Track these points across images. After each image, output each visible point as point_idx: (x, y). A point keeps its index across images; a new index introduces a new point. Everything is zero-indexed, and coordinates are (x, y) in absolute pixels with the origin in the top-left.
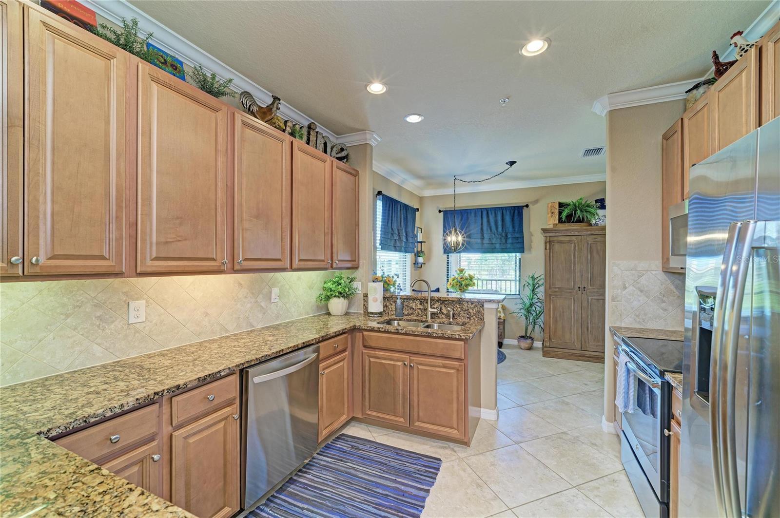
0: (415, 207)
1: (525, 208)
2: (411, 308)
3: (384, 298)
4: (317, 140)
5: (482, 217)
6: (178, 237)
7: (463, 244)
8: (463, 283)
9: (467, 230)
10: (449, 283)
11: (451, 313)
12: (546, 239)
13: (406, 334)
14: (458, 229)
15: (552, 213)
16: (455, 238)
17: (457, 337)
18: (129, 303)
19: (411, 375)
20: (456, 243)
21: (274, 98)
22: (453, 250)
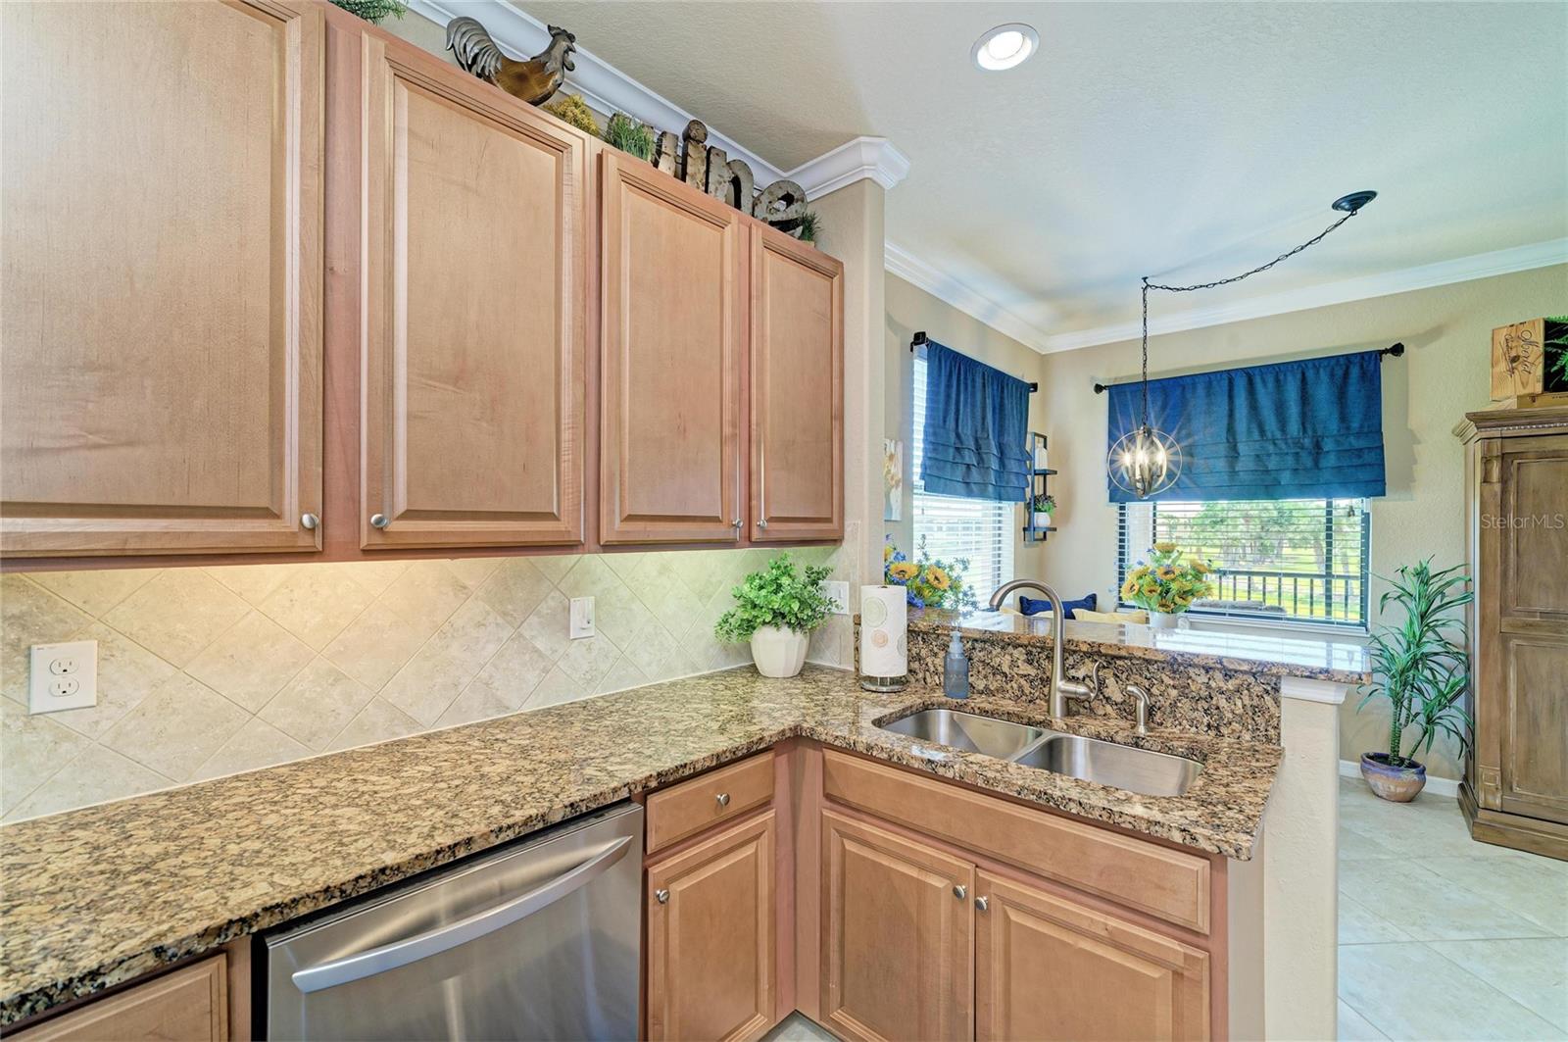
0: (1028, 381)
1: (1388, 358)
2: (997, 671)
3: (912, 633)
4: (707, 172)
5: (1231, 397)
6: (91, 434)
7: (1171, 475)
8: (1174, 587)
9: (1184, 432)
10: (1126, 585)
11: (1141, 705)
12: (1489, 449)
13: (959, 783)
14: (1155, 431)
15: (1515, 359)
16: (1142, 457)
17: (1177, 837)
18: (29, 648)
19: (980, 934)
20: (1150, 470)
21: (553, 36)
22: (1140, 492)
